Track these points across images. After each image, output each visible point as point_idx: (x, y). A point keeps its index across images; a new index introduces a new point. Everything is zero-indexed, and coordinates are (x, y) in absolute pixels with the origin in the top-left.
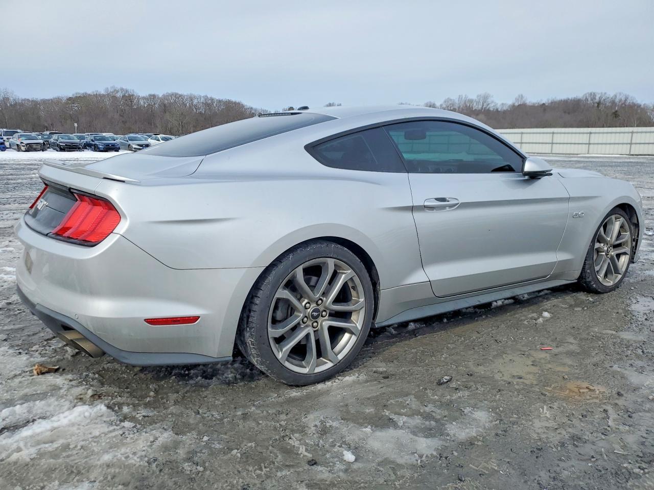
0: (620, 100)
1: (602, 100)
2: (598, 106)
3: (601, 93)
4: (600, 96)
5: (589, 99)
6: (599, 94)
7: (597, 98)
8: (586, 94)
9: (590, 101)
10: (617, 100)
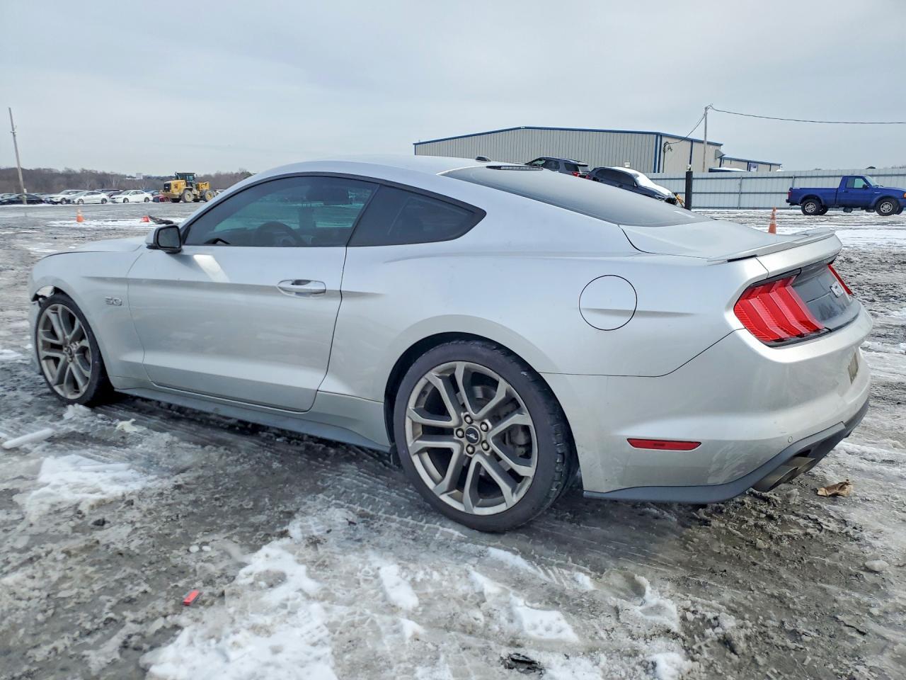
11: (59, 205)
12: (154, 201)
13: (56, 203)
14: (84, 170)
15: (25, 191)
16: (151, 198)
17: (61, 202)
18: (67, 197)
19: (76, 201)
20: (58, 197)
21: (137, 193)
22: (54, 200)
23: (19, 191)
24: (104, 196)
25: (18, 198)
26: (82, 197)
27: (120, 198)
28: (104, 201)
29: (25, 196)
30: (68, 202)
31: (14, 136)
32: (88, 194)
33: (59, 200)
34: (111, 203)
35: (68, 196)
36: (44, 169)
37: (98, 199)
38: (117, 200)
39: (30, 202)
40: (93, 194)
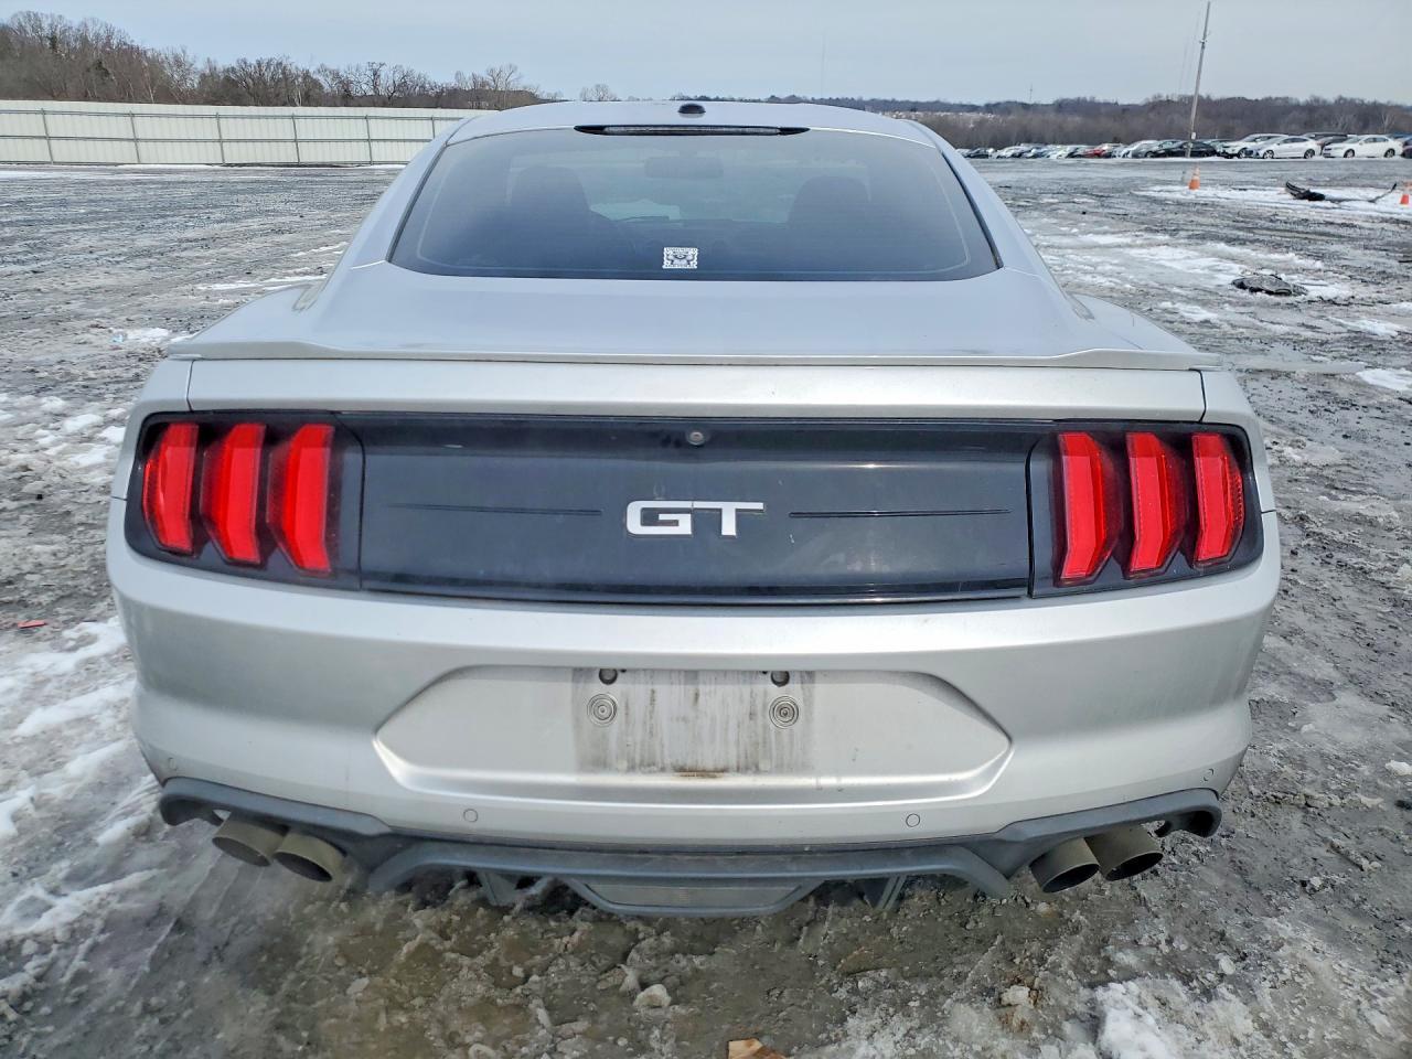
0: (97, 36)
1: (58, 31)
2: (54, 46)
3: (52, 16)
4: (49, 21)
5: (29, 29)
6: (47, 17)
7: (46, 24)
8: (16, 15)
9: (30, 34)
10: (91, 36)
11: (1235, 159)
12: (1403, 155)
13: (1232, 156)
14: (1341, 98)
15: (1194, 136)
16: (1399, 149)
17: (1238, 155)
18: (1250, 146)
19: (1261, 153)
20: (1236, 146)
21: (1375, 140)
22: (1229, 151)
23: (1184, 135)
24: (1312, 144)
25: (1181, 147)
26: (1273, 147)
27: (1338, 149)
28: (1311, 152)
29: (1191, 145)
30: (1249, 154)
31: (1203, 47)
32: (1285, 141)
33: (1236, 152)
34: (1322, 158)
35: (1254, 144)
36: (1277, 99)
37: (1300, 149)
38: (1333, 153)
39: (1195, 154)
40: (1293, 141)
